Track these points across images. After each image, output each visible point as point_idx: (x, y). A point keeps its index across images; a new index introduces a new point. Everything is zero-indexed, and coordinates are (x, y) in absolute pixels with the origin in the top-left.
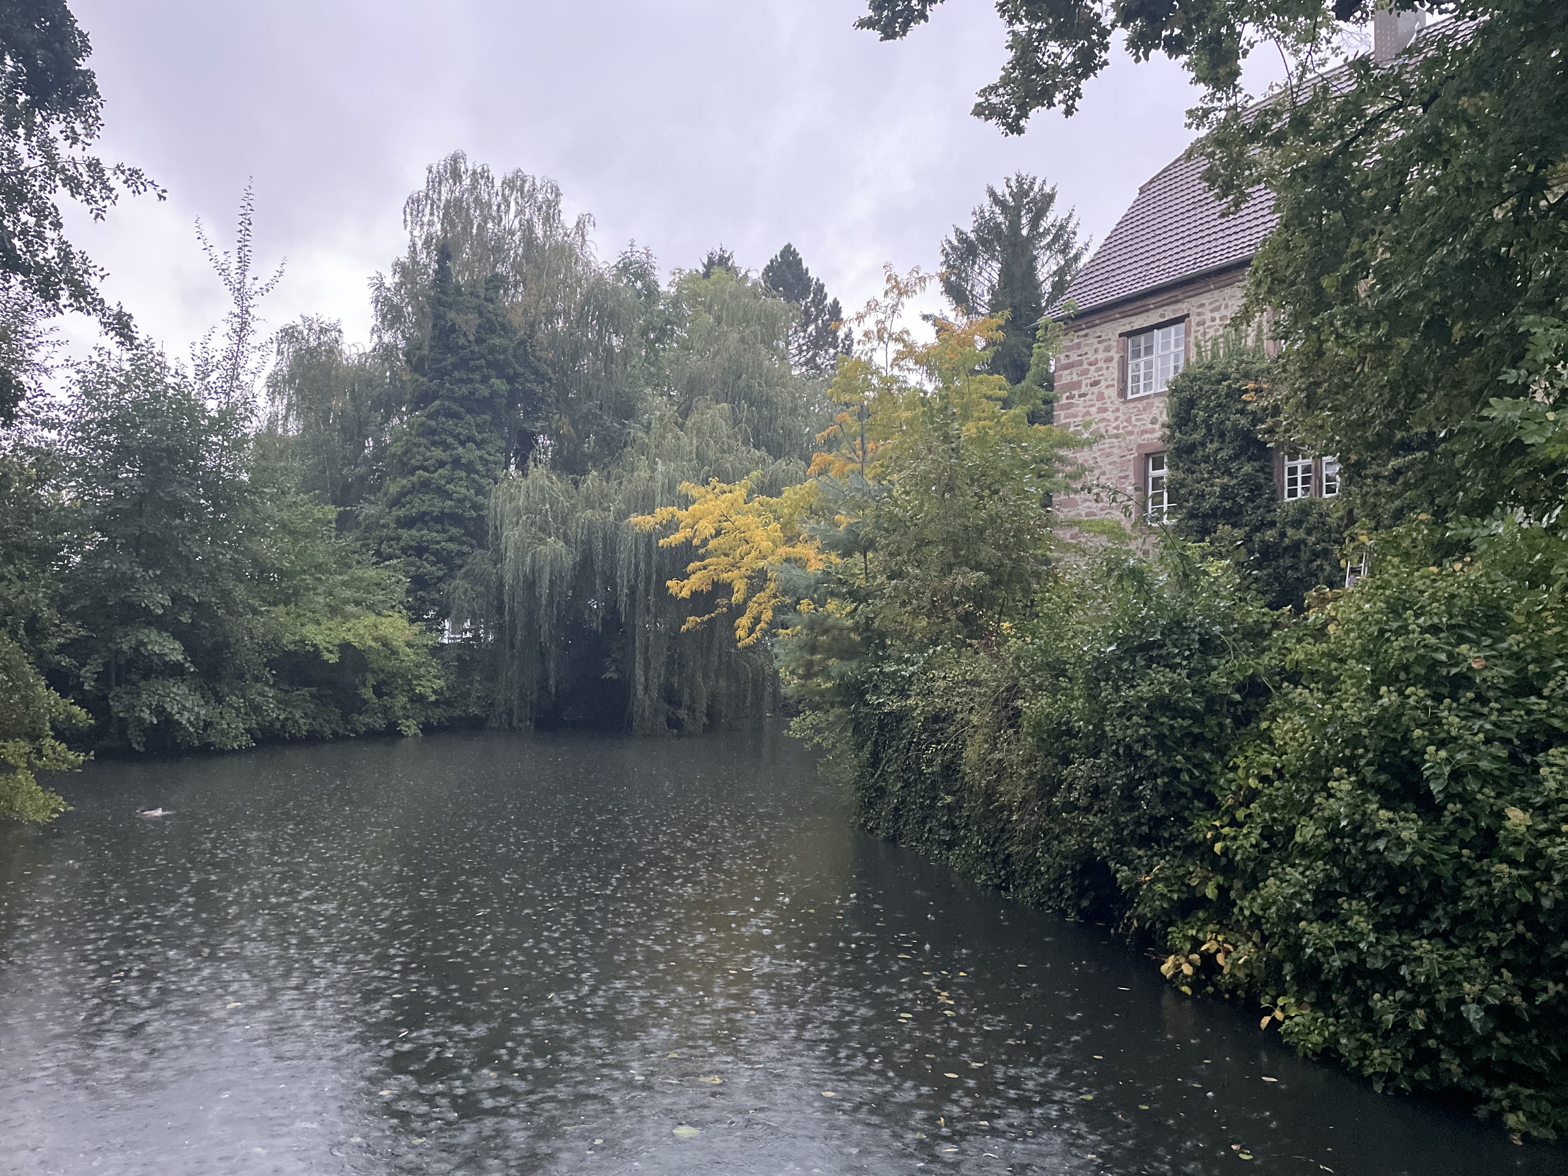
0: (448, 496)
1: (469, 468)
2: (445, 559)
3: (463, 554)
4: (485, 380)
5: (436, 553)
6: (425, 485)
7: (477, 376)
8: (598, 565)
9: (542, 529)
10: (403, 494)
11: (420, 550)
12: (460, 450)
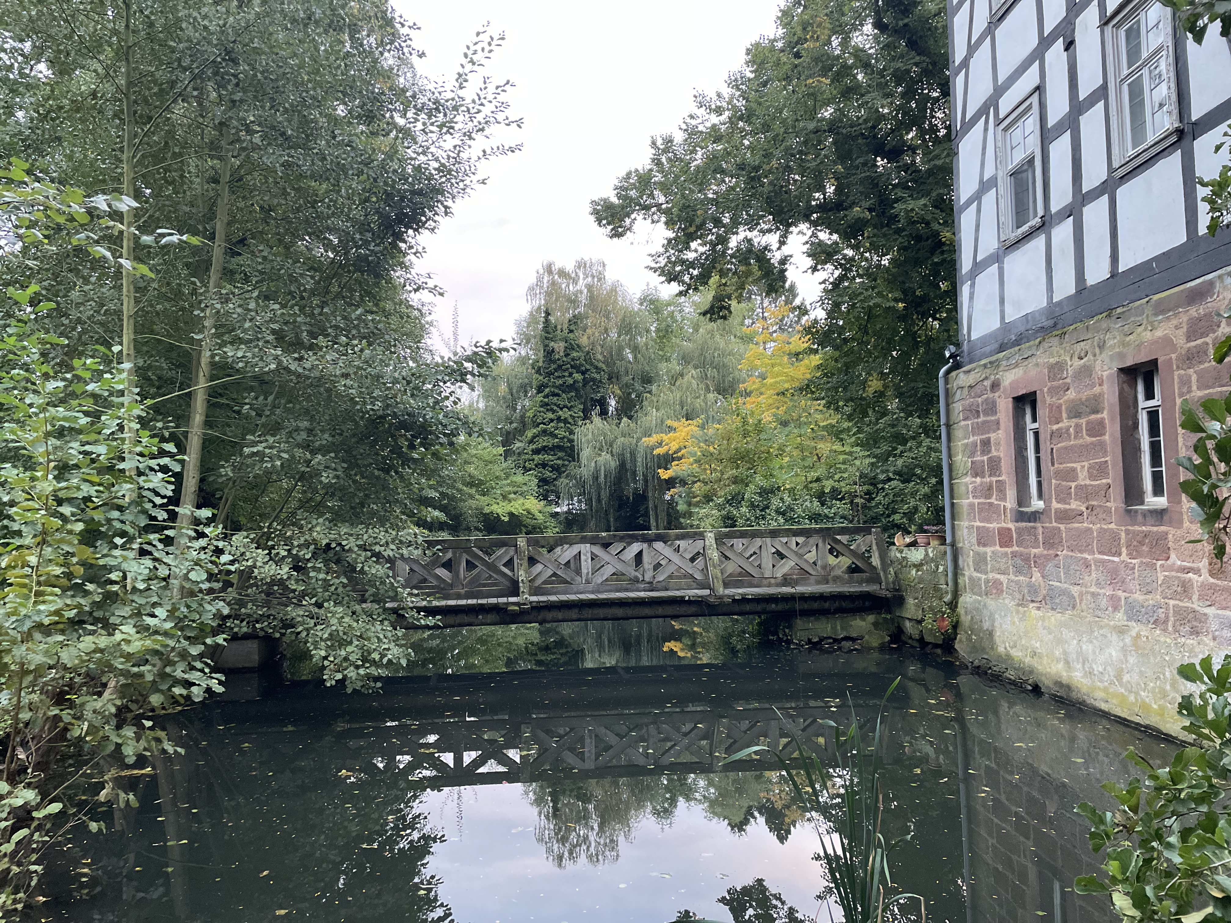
0: (556, 436)
1: (565, 421)
2: (557, 469)
3: (563, 465)
4: (571, 375)
5: (552, 466)
6: (544, 431)
7: (567, 374)
8: (628, 466)
9: (600, 450)
10: (534, 437)
11: (544, 465)
12: (560, 413)
